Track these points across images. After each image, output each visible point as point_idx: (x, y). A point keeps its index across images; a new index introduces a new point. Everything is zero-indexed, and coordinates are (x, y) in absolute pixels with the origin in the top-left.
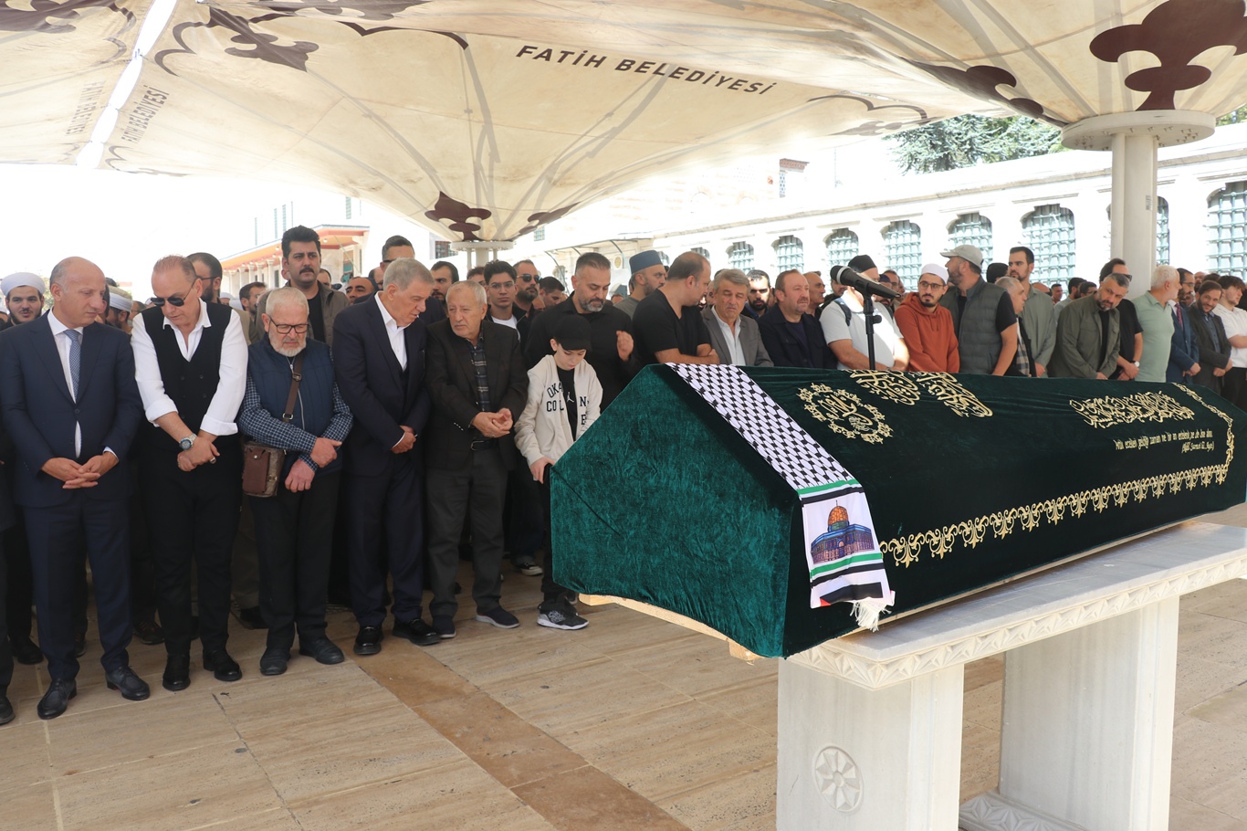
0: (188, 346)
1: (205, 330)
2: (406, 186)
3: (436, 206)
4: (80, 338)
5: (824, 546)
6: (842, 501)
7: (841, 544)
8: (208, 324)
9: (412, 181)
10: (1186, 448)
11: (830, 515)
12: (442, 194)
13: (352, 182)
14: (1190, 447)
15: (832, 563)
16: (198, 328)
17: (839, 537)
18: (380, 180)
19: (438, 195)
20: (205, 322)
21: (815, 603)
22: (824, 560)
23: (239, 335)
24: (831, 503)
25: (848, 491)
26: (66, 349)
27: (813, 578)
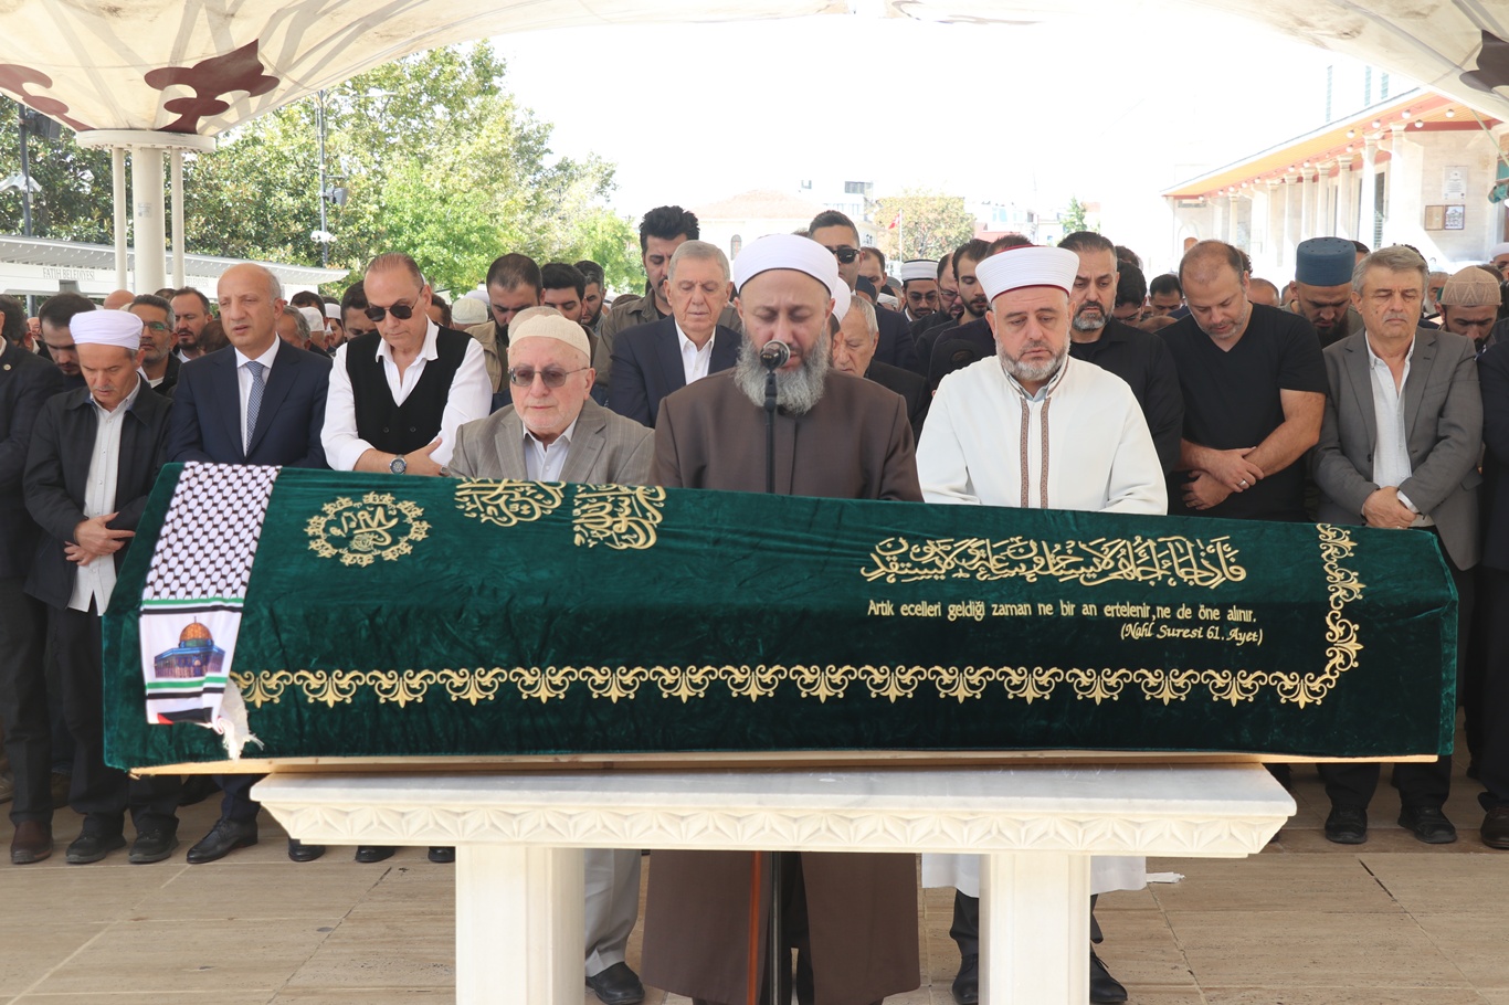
0: (401, 383)
1: (429, 364)
2: (1407, 25)
3: (1480, 61)
4: (266, 374)
5: (174, 661)
6: (203, 618)
7: (197, 663)
8: (433, 356)
9: (1418, 14)
10: (1137, 633)
11: (185, 630)
12: (1486, 35)
13: (1302, 23)
14: (1155, 630)
15: (182, 680)
16: (419, 360)
17: (195, 655)
18: (1352, 16)
19: (1479, 39)
20: (430, 352)
21: (153, 719)
22: (175, 676)
23: (481, 368)
24: (188, 619)
25: (215, 608)
26: (247, 385)
27: (148, 691)
